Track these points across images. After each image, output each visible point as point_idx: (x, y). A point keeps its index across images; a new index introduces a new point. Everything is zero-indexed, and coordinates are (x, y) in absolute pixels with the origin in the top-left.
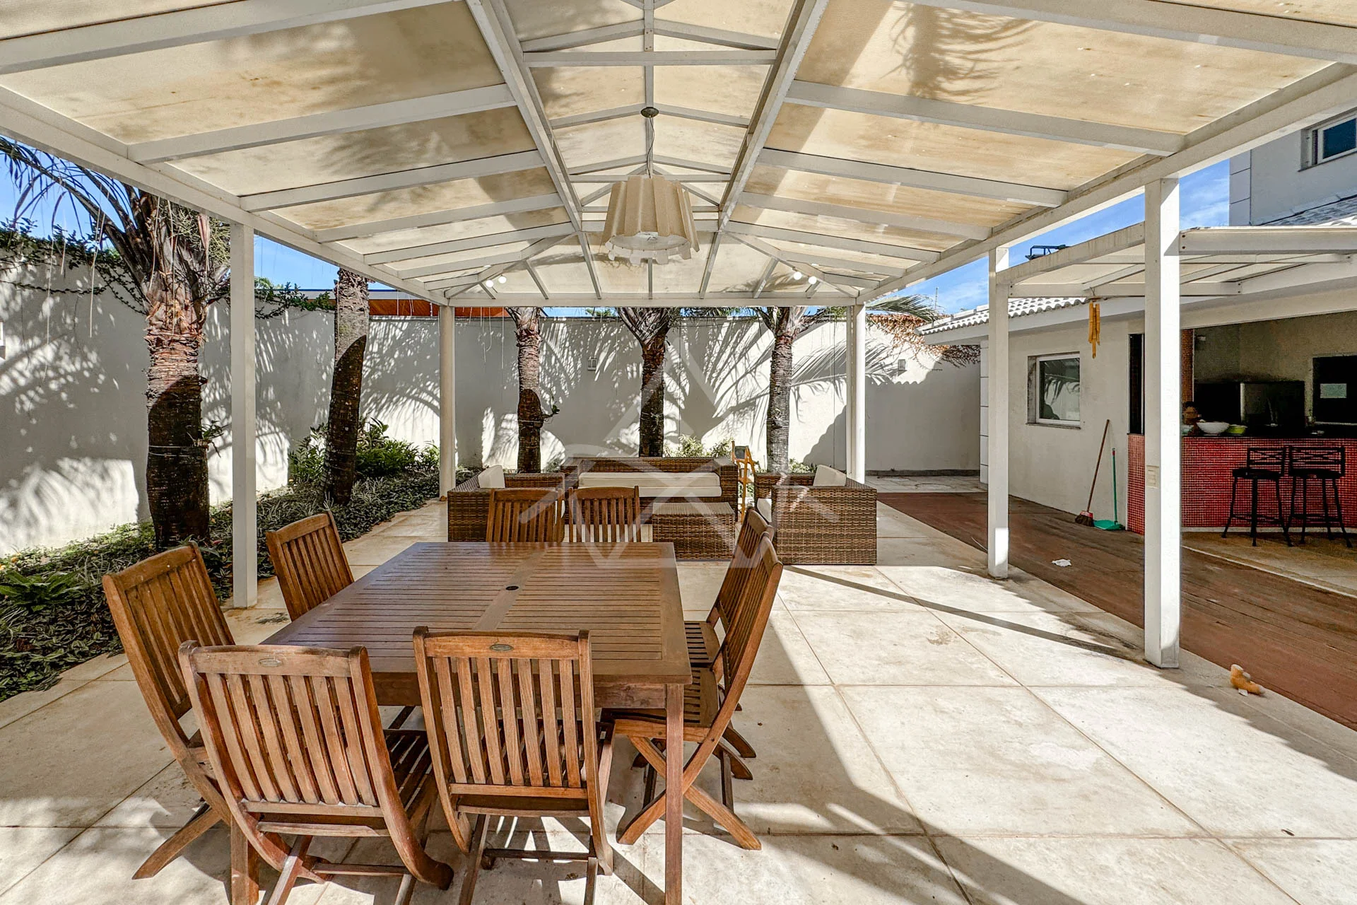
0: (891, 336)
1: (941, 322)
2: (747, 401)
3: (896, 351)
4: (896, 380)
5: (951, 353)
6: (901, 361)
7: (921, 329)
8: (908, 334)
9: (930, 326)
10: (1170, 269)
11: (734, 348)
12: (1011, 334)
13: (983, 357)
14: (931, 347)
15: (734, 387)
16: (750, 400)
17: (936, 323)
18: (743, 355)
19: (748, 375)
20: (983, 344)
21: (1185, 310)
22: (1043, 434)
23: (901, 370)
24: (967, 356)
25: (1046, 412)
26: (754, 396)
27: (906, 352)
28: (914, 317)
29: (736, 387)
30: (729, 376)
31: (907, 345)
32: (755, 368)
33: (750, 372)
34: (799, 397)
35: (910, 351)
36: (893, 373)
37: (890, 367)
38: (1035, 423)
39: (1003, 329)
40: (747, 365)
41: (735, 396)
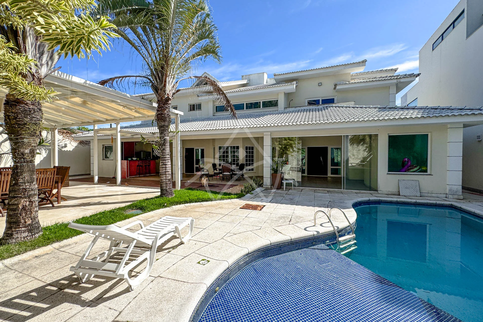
0: (62, 137)
1: (79, 134)
3: (64, 141)
4: (63, 149)
5: (81, 143)
6: (65, 144)
7: (73, 136)
8: (68, 136)
9: (76, 135)
10: (119, 134)
12: (98, 139)
13: (91, 144)
14: (76, 141)
17: (77, 134)
20: (91, 141)
21: (121, 139)
22: (106, 162)
23: (66, 146)
24: (86, 144)
25: (106, 157)
27: (67, 141)
28: (70, 132)
31: (67, 139)
35: (68, 141)
36: (62, 147)
37: (62, 145)
38: (104, 160)
39: (96, 138)
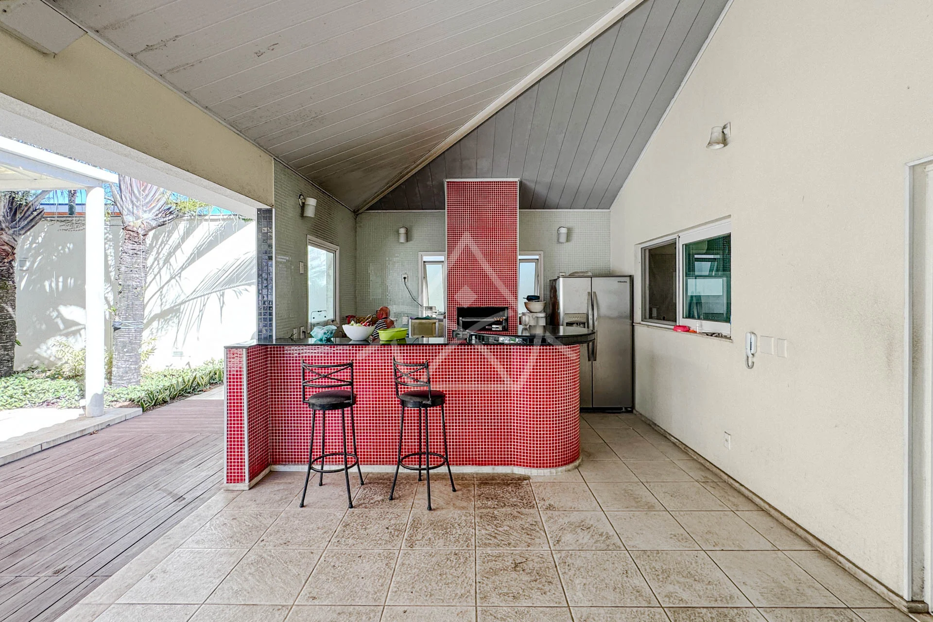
2: (172, 308)
11: (158, 253)
15: (159, 293)
16: (175, 306)
18: (167, 261)
19: (173, 281)
26: (179, 301)
29: (161, 292)
30: (154, 281)
32: (180, 273)
33: (174, 278)
34: (223, 303)
37: (318, 269)
40: (172, 271)
41: (159, 302)
